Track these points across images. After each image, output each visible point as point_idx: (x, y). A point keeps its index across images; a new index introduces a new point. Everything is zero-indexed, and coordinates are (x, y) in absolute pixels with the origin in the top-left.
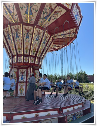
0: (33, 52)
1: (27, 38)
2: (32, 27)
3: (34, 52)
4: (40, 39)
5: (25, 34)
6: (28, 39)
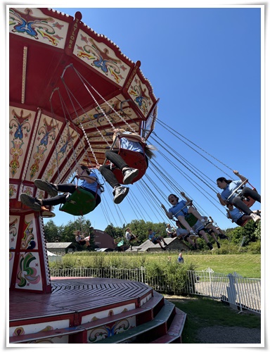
0: (30, 172)
2: (33, 113)
3: (34, 171)
6: (20, 139)
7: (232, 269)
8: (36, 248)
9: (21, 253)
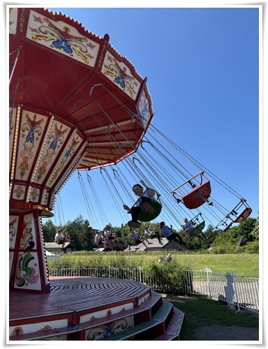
1: (28, 141)
4: (59, 146)
5: (24, 131)
7: (230, 268)
8: (35, 248)
9: (20, 253)
